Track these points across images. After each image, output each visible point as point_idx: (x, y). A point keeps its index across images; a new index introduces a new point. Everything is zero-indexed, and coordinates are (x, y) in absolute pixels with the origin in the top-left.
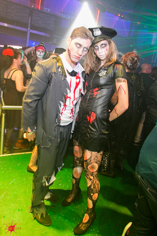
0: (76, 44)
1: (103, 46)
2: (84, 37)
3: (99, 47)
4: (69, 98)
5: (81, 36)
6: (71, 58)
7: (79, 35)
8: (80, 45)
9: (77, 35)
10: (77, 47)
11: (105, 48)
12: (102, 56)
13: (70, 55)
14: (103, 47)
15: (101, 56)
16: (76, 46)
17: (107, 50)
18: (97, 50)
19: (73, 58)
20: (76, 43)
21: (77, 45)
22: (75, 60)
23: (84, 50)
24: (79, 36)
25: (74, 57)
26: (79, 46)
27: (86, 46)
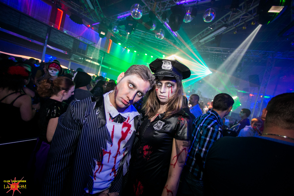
0: (130, 83)
1: (168, 85)
2: (144, 76)
3: (164, 85)
4: (108, 154)
5: (139, 73)
6: (117, 100)
7: (137, 71)
8: (134, 86)
9: (134, 70)
10: (129, 87)
11: (170, 89)
12: (163, 98)
13: (116, 95)
14: (169, 87)
15: (161, 97)
16: (128, 85)
17: (172, 92)
18: (159, 88)
19: (119, 100)
20: (129, 81)
21: (130, 85)
22: (120, 104)
23: (138, 95)
24: (136, 73)
25: (121, 99)
26: (132, 86)
27: (142, 89)
